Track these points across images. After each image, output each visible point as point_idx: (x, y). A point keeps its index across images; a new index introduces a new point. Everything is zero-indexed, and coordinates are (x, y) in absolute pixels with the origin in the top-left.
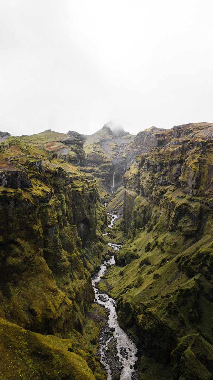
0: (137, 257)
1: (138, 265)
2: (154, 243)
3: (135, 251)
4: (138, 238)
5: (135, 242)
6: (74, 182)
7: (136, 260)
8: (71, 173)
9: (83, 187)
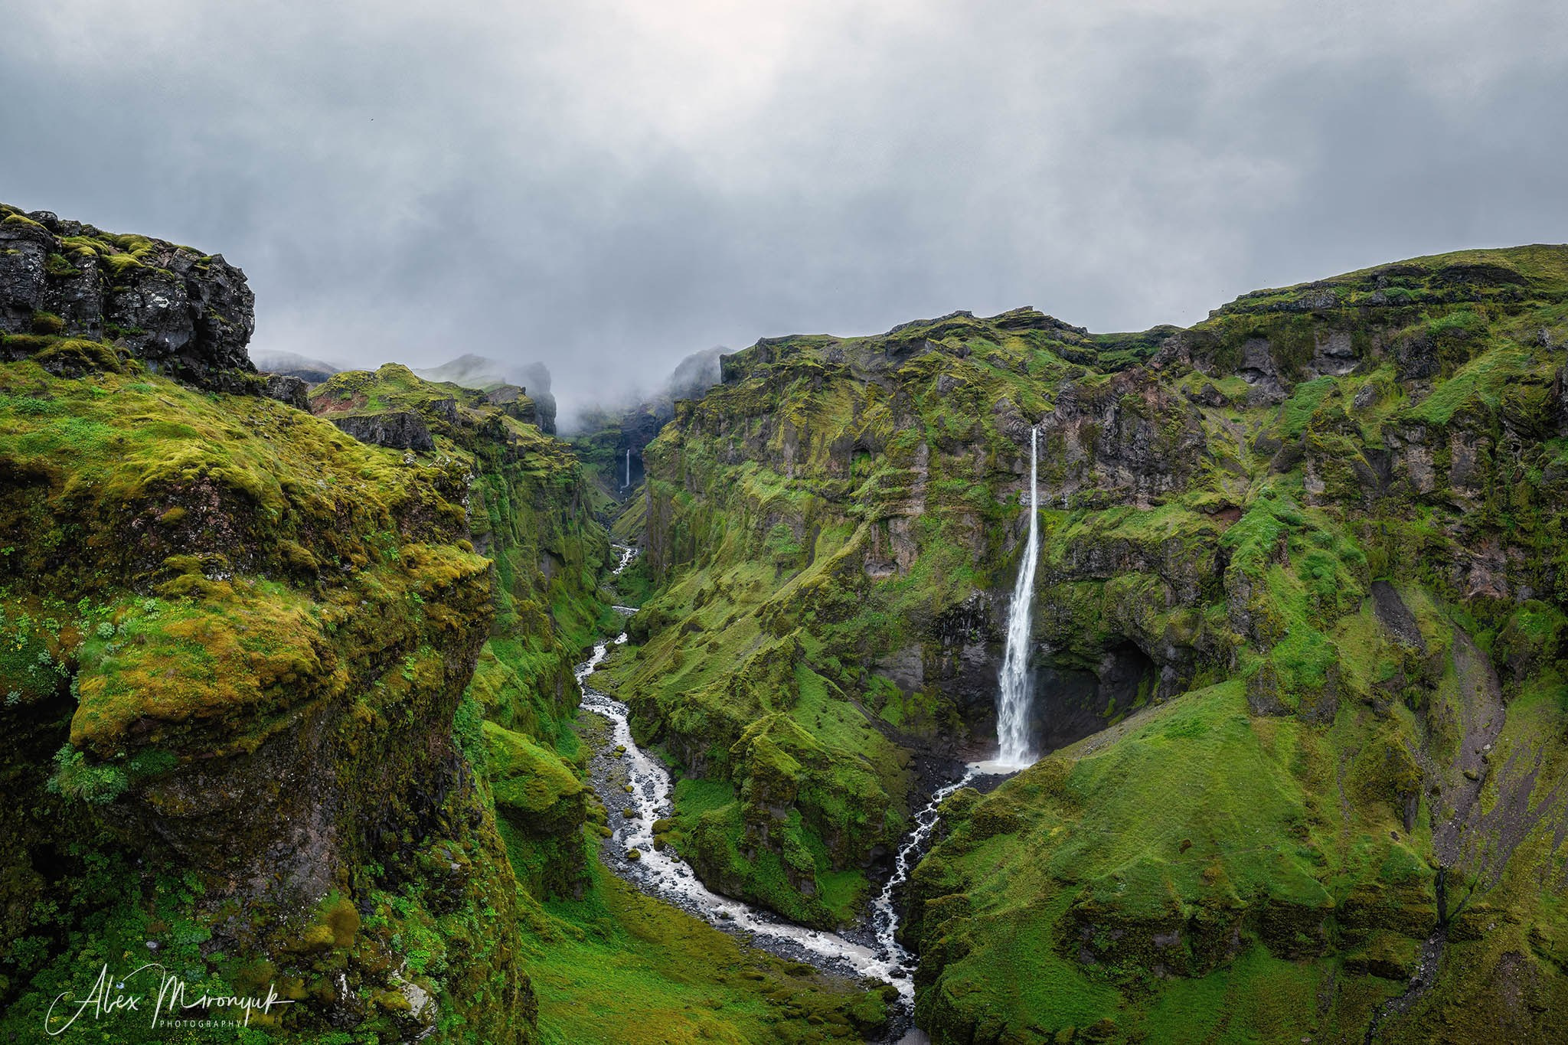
0: (675, 622)
1: (677, 634)
2: (713, 588)
3: (671, 608)
4: (678, 583)
5: (672, 591)
6: (529, 457)
7: (672, 628)
8: (520, 437)
9: (549, 468)
